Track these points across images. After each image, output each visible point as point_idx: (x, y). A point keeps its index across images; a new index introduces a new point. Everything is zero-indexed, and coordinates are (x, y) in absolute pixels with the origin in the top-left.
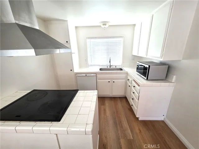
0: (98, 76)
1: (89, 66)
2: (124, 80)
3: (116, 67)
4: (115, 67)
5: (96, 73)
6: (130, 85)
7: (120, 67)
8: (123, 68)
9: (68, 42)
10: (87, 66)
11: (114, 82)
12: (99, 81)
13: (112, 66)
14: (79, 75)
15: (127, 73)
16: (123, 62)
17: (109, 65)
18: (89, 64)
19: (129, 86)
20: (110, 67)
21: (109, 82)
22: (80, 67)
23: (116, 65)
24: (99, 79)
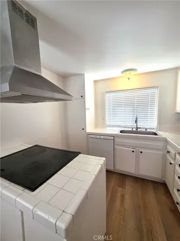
0: (117, 140)
1: (106, 126)
2: (161, 153)
3: (146, 130)
4: (144, 130)
5: (114, 136)
6: (173, 162)
7: (154, 131)
9: (83, 97)
10: (104, 125)
11: (141, 152)
12: (117, 147)
13: (139, 128)
14: (91, 136)
16: (159, 123)
17: (135, 127)
18: (107, 124)
20: (137, 129)
21: (133, 151)
22: (96, 126)
23: (146, 127)
24: (117, 145)
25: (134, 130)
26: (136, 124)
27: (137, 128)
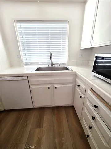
0: (31, 80)
2: (71, 85)
3: (60, 65)
4: (58, 66)
6: (83, 96)
7: (65, 66)
8: (69, 67)
11: (56, 88)
13: (54, 64)
15: (75, 75)
17: (51, 63)
19: (81, 97)
20: (52, 66)
21: (49, 88)
23: (59, 63)
24: (32, 85)
25: (50, 66)
26: (51, 61)
27: (52, 64)
